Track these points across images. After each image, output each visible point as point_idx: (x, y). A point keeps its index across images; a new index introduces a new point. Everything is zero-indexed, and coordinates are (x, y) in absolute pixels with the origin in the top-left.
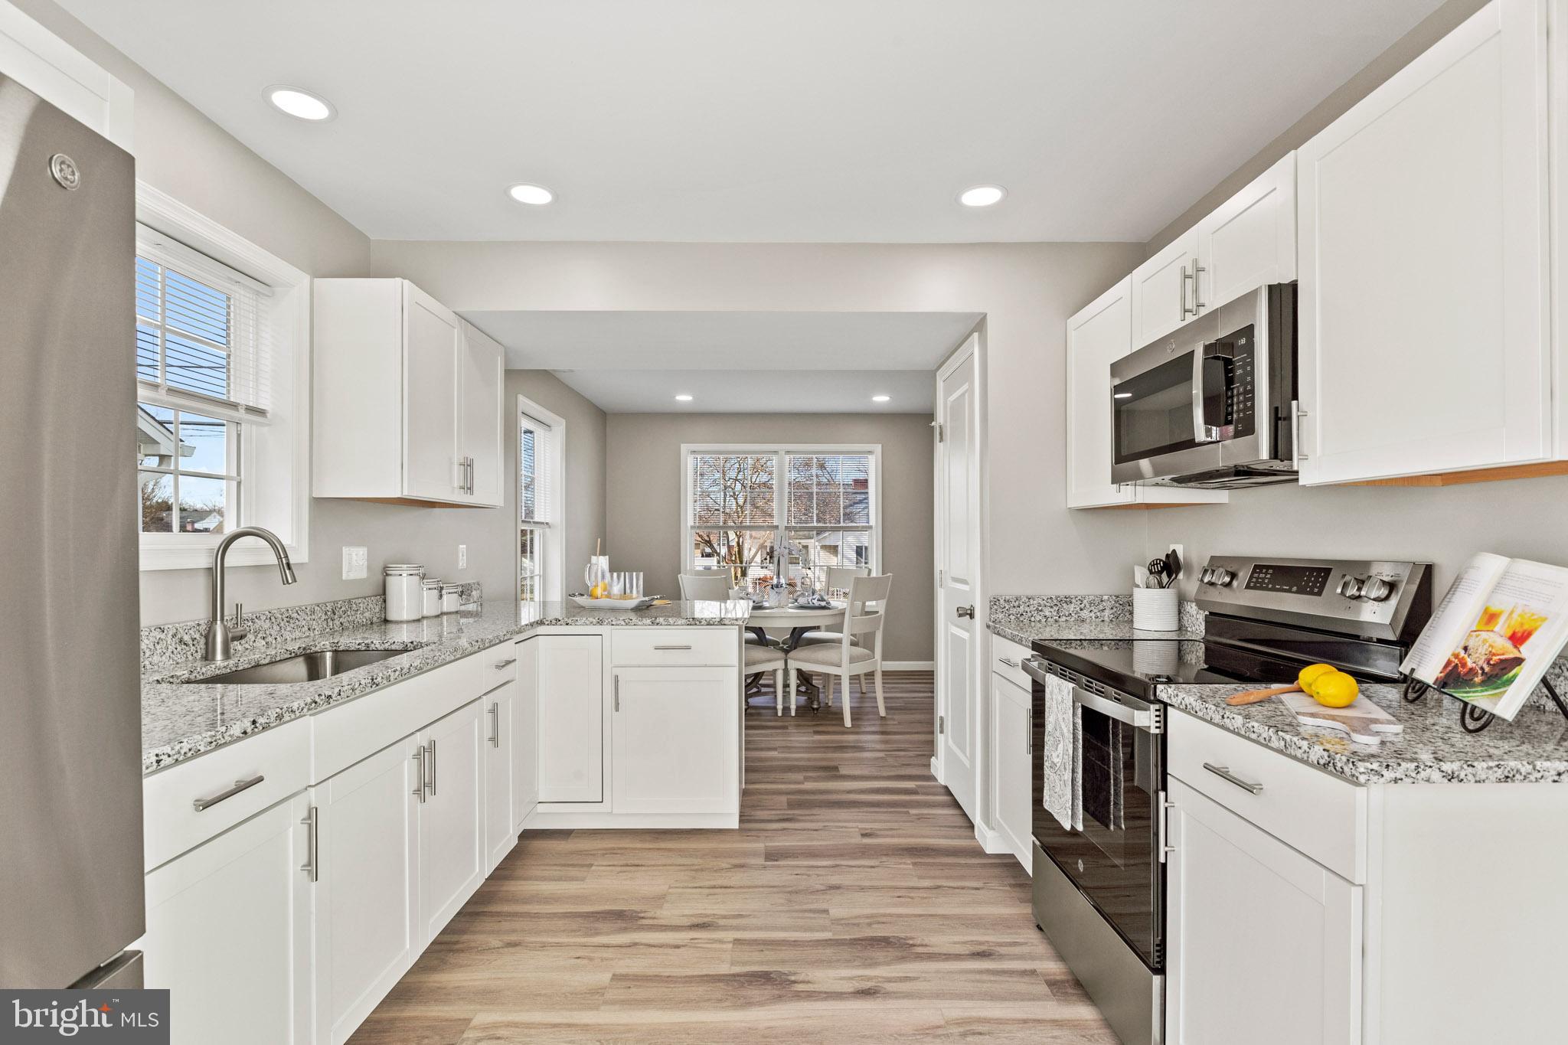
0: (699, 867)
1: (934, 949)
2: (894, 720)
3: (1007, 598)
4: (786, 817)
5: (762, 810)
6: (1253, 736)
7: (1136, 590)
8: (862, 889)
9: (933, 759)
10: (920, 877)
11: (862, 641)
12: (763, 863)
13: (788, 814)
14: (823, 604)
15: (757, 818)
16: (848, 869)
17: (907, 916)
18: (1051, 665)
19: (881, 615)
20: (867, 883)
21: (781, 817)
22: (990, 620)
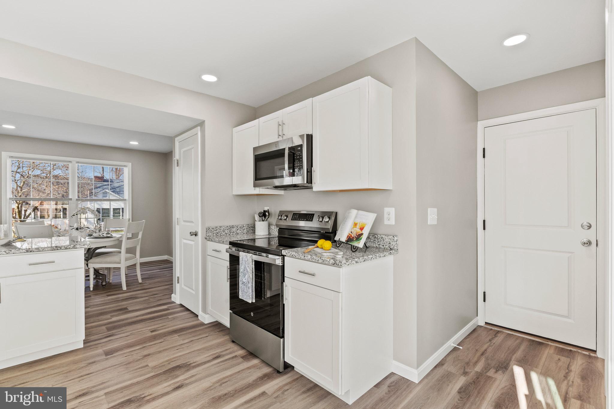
0: (68, 371)
1: (199, 362)
2: (146, 283)
3: (213, 227)
4: (108, 335)
5: (93, 335)
6: (314, 260)
7: (256, 222)
8: (160, 352)
9: (173, 295)
10: (183, 340)
11: (131, 251)
12: (105, 357)
13: (110, 333)
14: (109, 235)
15: (92, 340)
16: (150, 347)
17: (183, 355)
18: (239, 249)
19: (140, 238)
20: (162, 349)
21: (105, 336)
22: (206, 236)
